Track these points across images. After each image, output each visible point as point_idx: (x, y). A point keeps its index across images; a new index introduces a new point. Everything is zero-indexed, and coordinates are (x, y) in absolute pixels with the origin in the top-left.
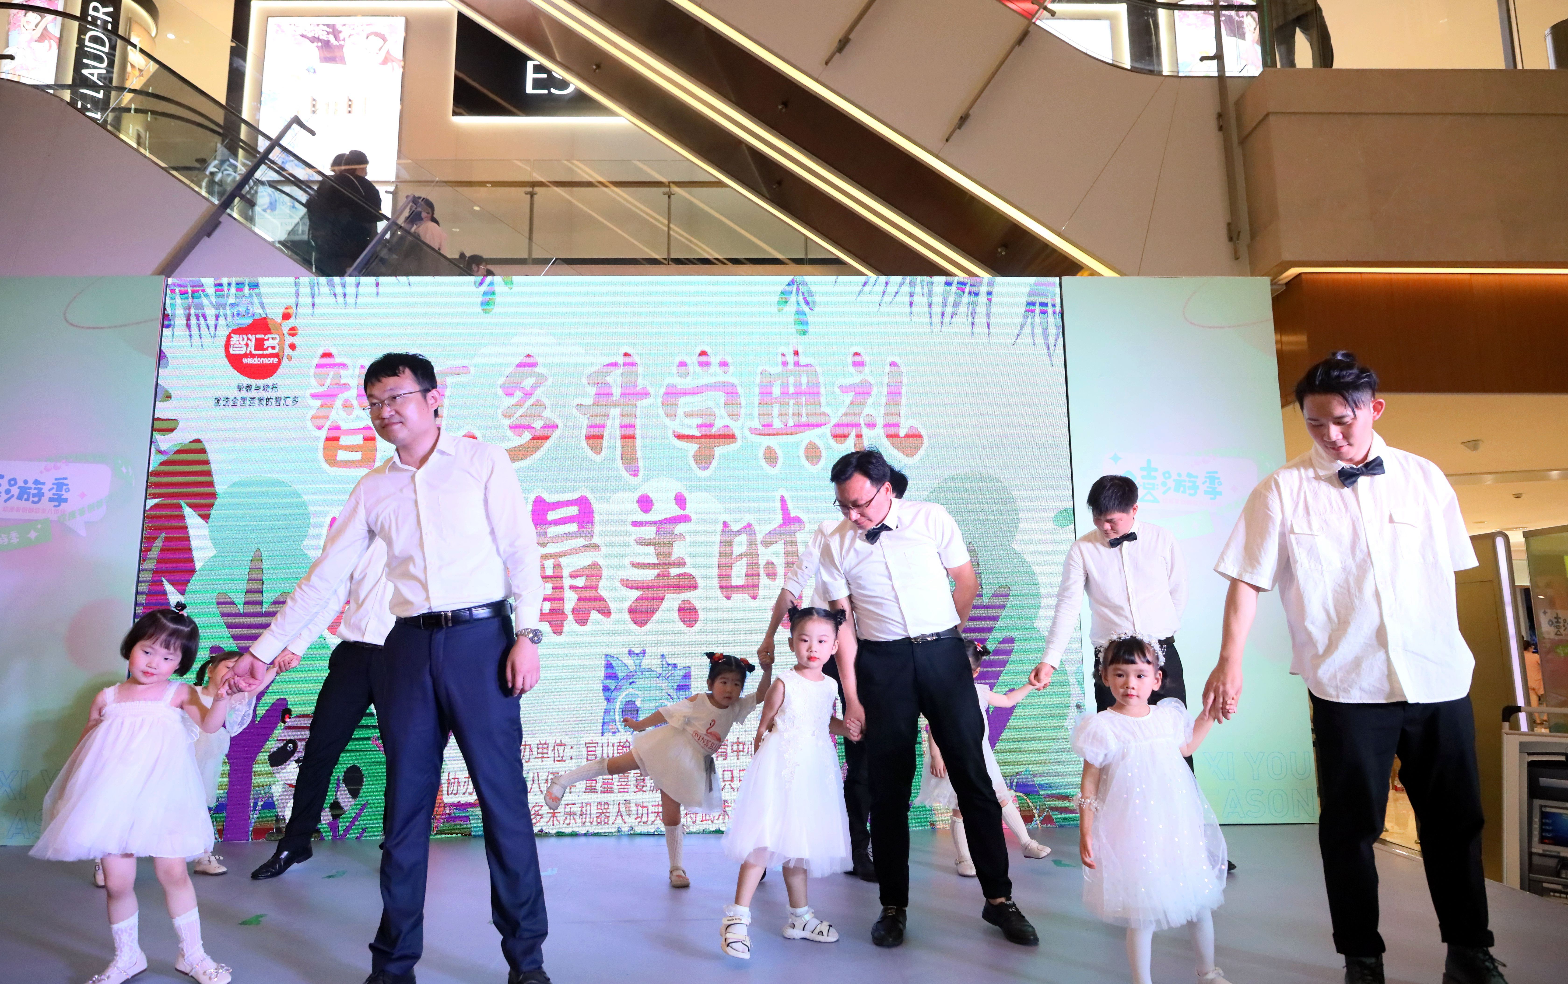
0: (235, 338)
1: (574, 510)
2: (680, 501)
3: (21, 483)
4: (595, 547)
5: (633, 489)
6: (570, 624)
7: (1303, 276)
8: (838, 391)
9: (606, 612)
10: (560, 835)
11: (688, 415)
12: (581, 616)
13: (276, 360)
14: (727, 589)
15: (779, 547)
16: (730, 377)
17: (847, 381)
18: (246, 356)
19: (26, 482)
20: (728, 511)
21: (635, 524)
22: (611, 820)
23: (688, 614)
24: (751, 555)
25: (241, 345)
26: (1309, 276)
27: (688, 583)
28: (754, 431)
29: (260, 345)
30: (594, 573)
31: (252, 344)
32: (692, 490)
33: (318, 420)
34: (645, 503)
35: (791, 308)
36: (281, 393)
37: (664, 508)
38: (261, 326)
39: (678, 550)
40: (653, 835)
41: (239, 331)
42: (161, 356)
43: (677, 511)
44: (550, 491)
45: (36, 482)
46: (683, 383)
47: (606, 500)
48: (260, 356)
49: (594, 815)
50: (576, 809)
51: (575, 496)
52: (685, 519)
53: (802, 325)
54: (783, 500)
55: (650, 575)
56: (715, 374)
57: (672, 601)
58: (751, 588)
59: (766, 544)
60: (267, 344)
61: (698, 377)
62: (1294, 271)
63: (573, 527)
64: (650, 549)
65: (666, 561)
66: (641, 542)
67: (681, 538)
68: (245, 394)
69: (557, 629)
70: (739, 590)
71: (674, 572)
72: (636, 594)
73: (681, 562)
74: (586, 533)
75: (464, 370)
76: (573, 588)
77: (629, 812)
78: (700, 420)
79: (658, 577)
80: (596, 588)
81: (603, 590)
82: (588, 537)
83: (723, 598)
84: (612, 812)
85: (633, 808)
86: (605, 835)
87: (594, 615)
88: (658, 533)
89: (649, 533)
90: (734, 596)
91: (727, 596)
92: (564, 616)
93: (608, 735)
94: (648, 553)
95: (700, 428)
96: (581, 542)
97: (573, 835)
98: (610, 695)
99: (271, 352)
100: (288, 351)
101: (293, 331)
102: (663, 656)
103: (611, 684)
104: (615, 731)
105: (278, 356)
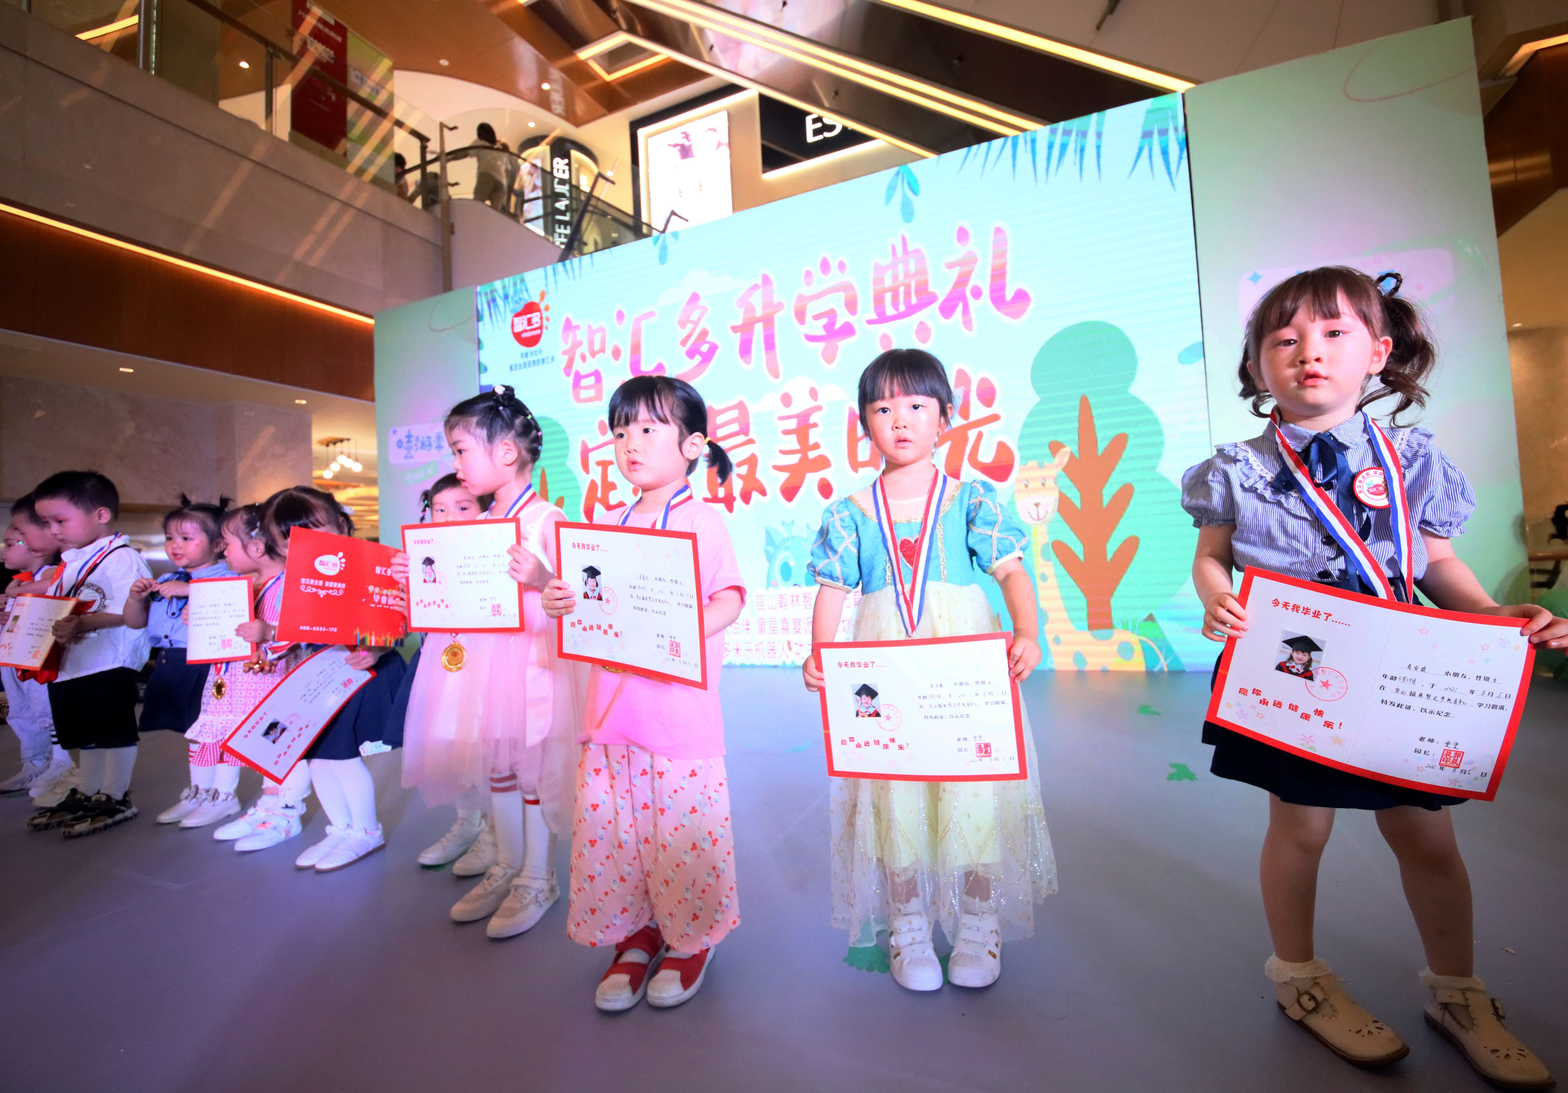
0: (516, 320)
1: (734, 414)
2: (813, 393)
3: (421, 439)
4: (751, 442)
5: (776, 389)
6: (738, 503)
7: (1541, 54)
8: (945, 269)
9: (763, 493)
10: (743, 666)
11: (816, 317)
12: (746, 498)
13: (538, 332)
14: (854, 464)
16: (846, 277)
17: (953, 258)
18: (523, 332)
19: (423, 438)
21: (782, 418)
22: (778, 655)
23: (825, 488)
25: (521, 324)
26: (1548, 54)
27: (823, 463)
28: (870, 322)
29: (529, 322)
30: (752, 462)
31: (525, 323)
32: (822, 383)
33: (567, 370)
34: (786, 400)
35: (897, 199)
36: (544, 356)
37: (801, 403)
38: (530, 308)
39: (814, 436)
41: (518, 315)
42: (479, 342)
43: (811, 403)
44: (717, 401)
45: (429, 437)
46: (808, 291)
47: (757, 401)
48: (531, 330)
49: (766, 651)
50: (752, 647)
51: (734, 402)
52: (819, 408)
53: (908, 212)
55: (794, 459)
56: (835, 277)
57: (812, 480)
60: (533, 321)
61: (822, 282)
62: (1527, 49)
63: (735, 427)
64: (794, 437)
65: (805, 446)
66: (786, 432)
67: (815, 425)
68: (525, 360)
69: (730, 509)
70: (865, 464)
71: (812, 455)
72: (785, 476)
73: (816, 446)
74: (745, 430)
75: (652, 314)
76: (739, 476)
77: (790, 649)
78: (824, 321)
79: (800, 460)
80: (755, 474)
81: (759, 475)
82: (747, 434)
83: (853, 473)
84: (778, 648)
85: (793, 646)
86: (775, 667)
87: (755, 495)
88: (799, 424)
89: (792, 424)
90: (861, 470)
91: (856, 471)
92: (734, 499)
93: (771, 589)
94: (792, 442)
95: (825, 327)
96: (741, 438)
97: (753, 666)
98: (770, 558)
99: (536, 326)
100: (545, 323)
101: (547, 308)
102: (808, 525)
103: (771, 550)
104: (775, 585)
105: (540, 328)
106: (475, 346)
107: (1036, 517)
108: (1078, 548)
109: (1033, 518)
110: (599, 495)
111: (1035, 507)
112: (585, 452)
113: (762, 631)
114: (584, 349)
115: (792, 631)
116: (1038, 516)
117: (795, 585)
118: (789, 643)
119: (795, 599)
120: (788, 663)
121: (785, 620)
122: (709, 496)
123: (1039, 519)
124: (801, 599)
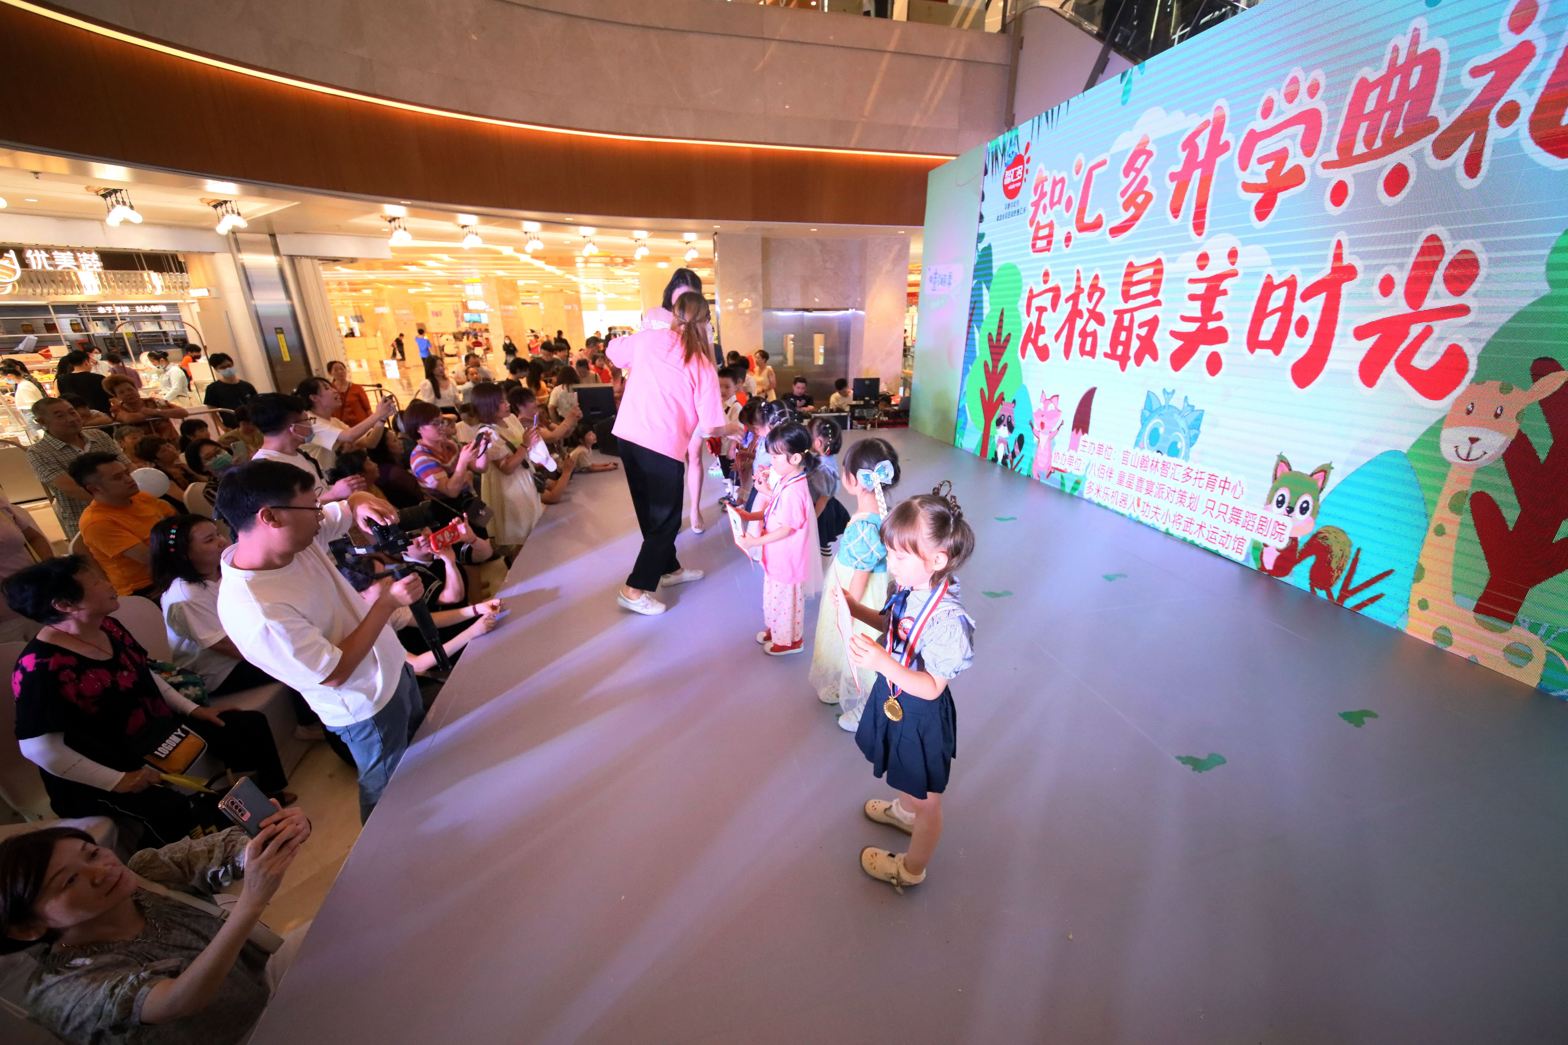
0: (1007, 172)
1: (1149, 272)
2: (1233, 255)
3: (941, 277)
4: (1158, 303)
5: (1194, 248)
6: (1131, 363)
8: (1468, 78)
9: (1155, 358)
10: (1099, 505)
11: (1261, 161)
12: (1139, 359)
13: (1018, 184)
14: (1254, 343)
15: (1319, 301)
16: (1317, 103)
17: (1489, 57)
18: (1010, 184)
20: (1275, 262)
21: (1191, 281)
22: (1128, 506)
23: (1214, 365)
24: (1287, 309)
25: (1010, 177)
27: (1221, 336)
28: (1327, 164)
29: (1015, 175)
30: (1153, 324)
31: (1013, 175)
32: (1245, 242)
33: (1032, 221)
34: (1203, 260)
36: (1020, 206)
37: (1218, 265)
38: (1018, 161)
39: (1220, 305)
40: (1149, 527)
41: (1009, 168)
42: (983, 194)
43: (1227, 267)
44: (1138, 255)
45: (945, 275)
46: (1262, 126)
47: (1173, 260)
48: (1015, 183)
49: (1119, 500)
50: (1110, 492)
51: (1152, 259)
52: (1234, 274)
54: (1339, 245)
55: (1192, 327)
56: (1300, 104)
57: (1204, 351)
58: (1276, 344)
59: (1305, 297)
60: (1018, 173)
61: (1281, 113)
63: (1147, 287)
64: (1198, 304)
65: (1208, 314)
66: (1192, 297)
67: (1224, 293)
68: (1008, 211)
69: (1123, 367)
70: (1264, 345)
71: (1212, 325)
72: (1178, 343)
73: (1219, 316)
74: (1154, 292)
75: (1104, 163)
76: (1138, 336)
77: (1138, 505)
78: (1270, 165)
79: (1198, 329)
80: (1152, 337)
81: (1157, 339)
82: (1155, 295)
83: (1248, 352)
84: (1129, 502)
85: (1141, 504)
86: (1122, 515)
87: (1147, 358)
88: (1207, 289)
89: (1200, 289)
90: (1258, 351)
91: (1252, 351)
92: (1129, 358)
93: (1138, 449)
94: (1196, 307)
95: (1269, 173)
96: (1150, 299)
97: (1105, 508)
98: (1144, 421)
99: (1019, 178)
100: (1025, 176)
101: (1028, 160)
102: (1186, 398)
103: (1147, 413)
104: (1143, 448)
105: (1021, 181)
106: (980, 198)
107: (1464, 456)
108: (1511, 513)
109: (1459, 456)
110: (1032, 337)
111: (1469, 442)
112: (1031, 297)
113: (1120, 482)
114: (1046, 201)
115: (1144, 491)
116: (1469, 454)
117: (1158, 452)
118: (1139, 499)
119: (1155, 463)
120: (1134, 516)
121: (1141, 480)
122: (1109, 352)
123: (1467, 460)
124: (1160, 465)
